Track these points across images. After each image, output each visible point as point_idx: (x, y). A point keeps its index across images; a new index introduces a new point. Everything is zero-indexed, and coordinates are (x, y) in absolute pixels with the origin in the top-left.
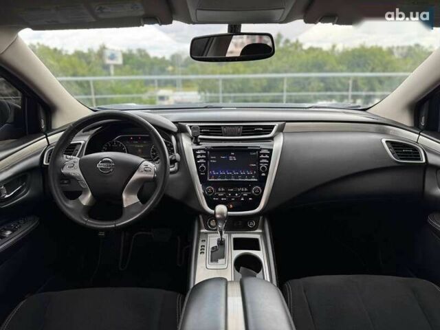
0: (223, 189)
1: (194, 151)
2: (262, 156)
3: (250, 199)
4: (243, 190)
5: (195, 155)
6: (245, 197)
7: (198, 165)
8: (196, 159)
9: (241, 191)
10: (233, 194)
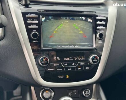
0: (58, 59)
1: (24, 14)
2: (98, 23)
3: (87, 68)
4: (79, 58)
5: (25, 19)
6: (82, 67)
7: (29, 31)
8: (27, 25)
9: (78, 60)
10: (70, 63)
